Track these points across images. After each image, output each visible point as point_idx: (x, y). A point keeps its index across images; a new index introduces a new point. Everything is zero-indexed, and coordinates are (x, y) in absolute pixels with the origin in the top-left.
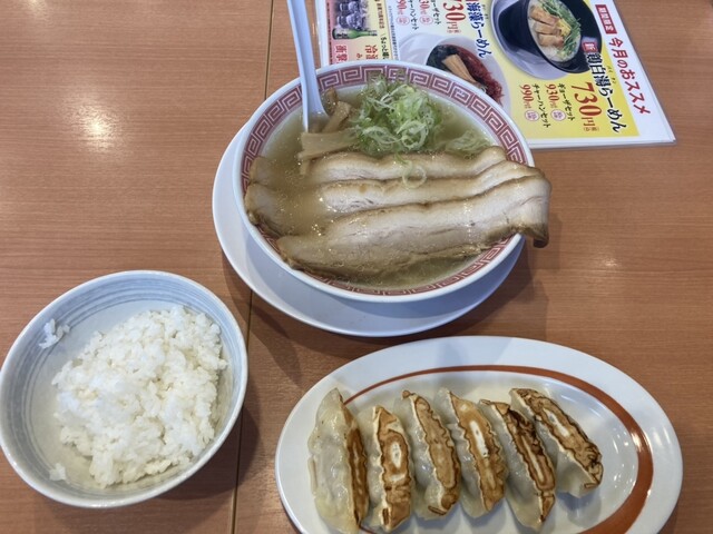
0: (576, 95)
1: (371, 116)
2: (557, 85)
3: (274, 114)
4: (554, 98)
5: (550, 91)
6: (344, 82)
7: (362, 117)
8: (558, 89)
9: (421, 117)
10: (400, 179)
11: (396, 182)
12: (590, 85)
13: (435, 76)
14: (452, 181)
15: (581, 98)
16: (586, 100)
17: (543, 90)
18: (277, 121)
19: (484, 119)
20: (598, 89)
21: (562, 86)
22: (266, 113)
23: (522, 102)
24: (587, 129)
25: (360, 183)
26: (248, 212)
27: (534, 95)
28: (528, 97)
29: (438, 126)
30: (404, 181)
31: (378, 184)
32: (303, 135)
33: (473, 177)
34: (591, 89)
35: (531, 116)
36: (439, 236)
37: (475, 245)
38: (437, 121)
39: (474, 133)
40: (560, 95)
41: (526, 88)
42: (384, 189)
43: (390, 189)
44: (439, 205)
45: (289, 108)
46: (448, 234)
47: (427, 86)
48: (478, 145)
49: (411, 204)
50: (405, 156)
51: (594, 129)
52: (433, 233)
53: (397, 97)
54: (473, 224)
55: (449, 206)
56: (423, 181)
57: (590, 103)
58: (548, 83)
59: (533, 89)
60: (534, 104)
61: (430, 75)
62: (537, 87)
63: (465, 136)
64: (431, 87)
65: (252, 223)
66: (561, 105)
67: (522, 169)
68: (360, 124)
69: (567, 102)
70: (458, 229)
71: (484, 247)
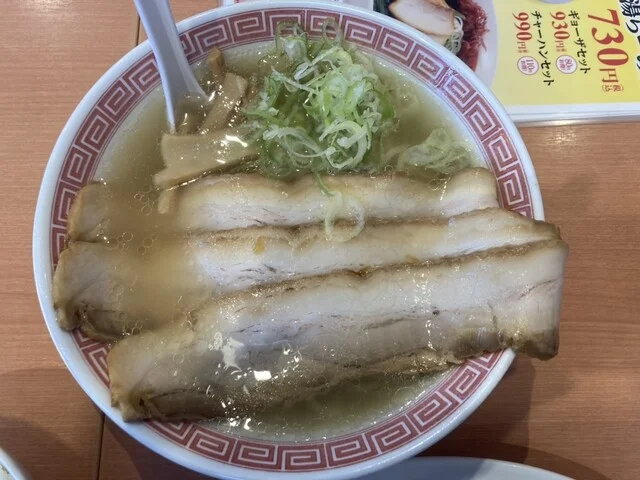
0: (594, 31)
1: (279, 104)
2: (567, 13)
3: (116, 104)
4: (561, 35)
5: (558, 23)
6: (236, 39)
7: (263, 105)
8: (569, 20)
9: (361, 113)
10: (320, 224)
11: (314, 232)
12: (614, 13)
13: (386, 30)
14: (407, 228)
15: (601, 36)
16: (608, 40)
17: (546, 21)
18: (121, 116)
19: (463, 110)
20: (625, 20)
21: (574, 14)
22: (101, 103)
23: (515, 43)
24: (607, 89)
25: (255, 235)
26: (56, 307)
27: (533, 30)
28: (524, 34)
29: (388, 123)
30: (328, 229)
31: (284, 235)
32: (166, 138)
33: (441, 221)
34: (616, 21)
35: (526, 66)
36: (380, 331)
37: (438, 352)
38: (387, 114)
39: (446, 133)
40: (571, 30)
41: (523, 17)
42: (294, 243)
43: (303, 244)
44: (382, 275)
45: (143, 88)
46: (396, 328)
47: (373, 46)
48: (450, 158)
49: (336, 273)
50: (331, 180)
51: (617, 88)
52: (370, 327)
53: (323, 68)
54: (436, 313)
55: (399, 275)
56: (358, 229)
57: (613, 45)
58: (555, 8)
59: (532, 20)
60: (532, 46)
61: (378, 28)
62: (538, 15)
63: (430, 141)
64: (379, 49)
65: (63, 329)
66: (571, 47)
67: (525, 228)
68: (260, 119)
69: (581, 42)
70: (412, 319)
71: (451, 358)
